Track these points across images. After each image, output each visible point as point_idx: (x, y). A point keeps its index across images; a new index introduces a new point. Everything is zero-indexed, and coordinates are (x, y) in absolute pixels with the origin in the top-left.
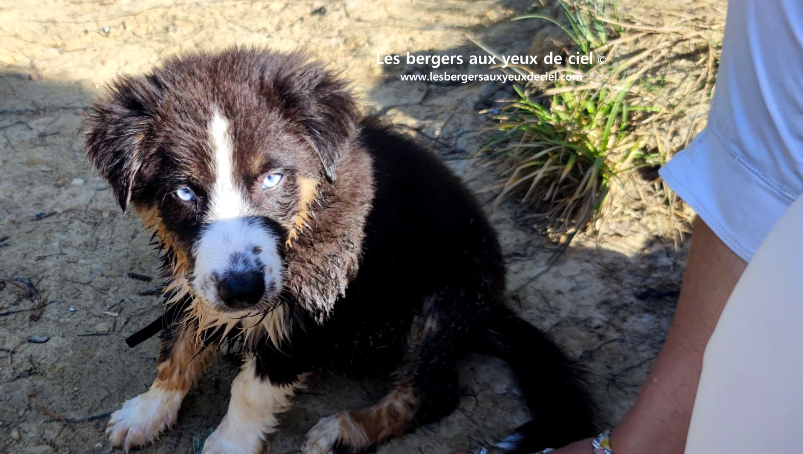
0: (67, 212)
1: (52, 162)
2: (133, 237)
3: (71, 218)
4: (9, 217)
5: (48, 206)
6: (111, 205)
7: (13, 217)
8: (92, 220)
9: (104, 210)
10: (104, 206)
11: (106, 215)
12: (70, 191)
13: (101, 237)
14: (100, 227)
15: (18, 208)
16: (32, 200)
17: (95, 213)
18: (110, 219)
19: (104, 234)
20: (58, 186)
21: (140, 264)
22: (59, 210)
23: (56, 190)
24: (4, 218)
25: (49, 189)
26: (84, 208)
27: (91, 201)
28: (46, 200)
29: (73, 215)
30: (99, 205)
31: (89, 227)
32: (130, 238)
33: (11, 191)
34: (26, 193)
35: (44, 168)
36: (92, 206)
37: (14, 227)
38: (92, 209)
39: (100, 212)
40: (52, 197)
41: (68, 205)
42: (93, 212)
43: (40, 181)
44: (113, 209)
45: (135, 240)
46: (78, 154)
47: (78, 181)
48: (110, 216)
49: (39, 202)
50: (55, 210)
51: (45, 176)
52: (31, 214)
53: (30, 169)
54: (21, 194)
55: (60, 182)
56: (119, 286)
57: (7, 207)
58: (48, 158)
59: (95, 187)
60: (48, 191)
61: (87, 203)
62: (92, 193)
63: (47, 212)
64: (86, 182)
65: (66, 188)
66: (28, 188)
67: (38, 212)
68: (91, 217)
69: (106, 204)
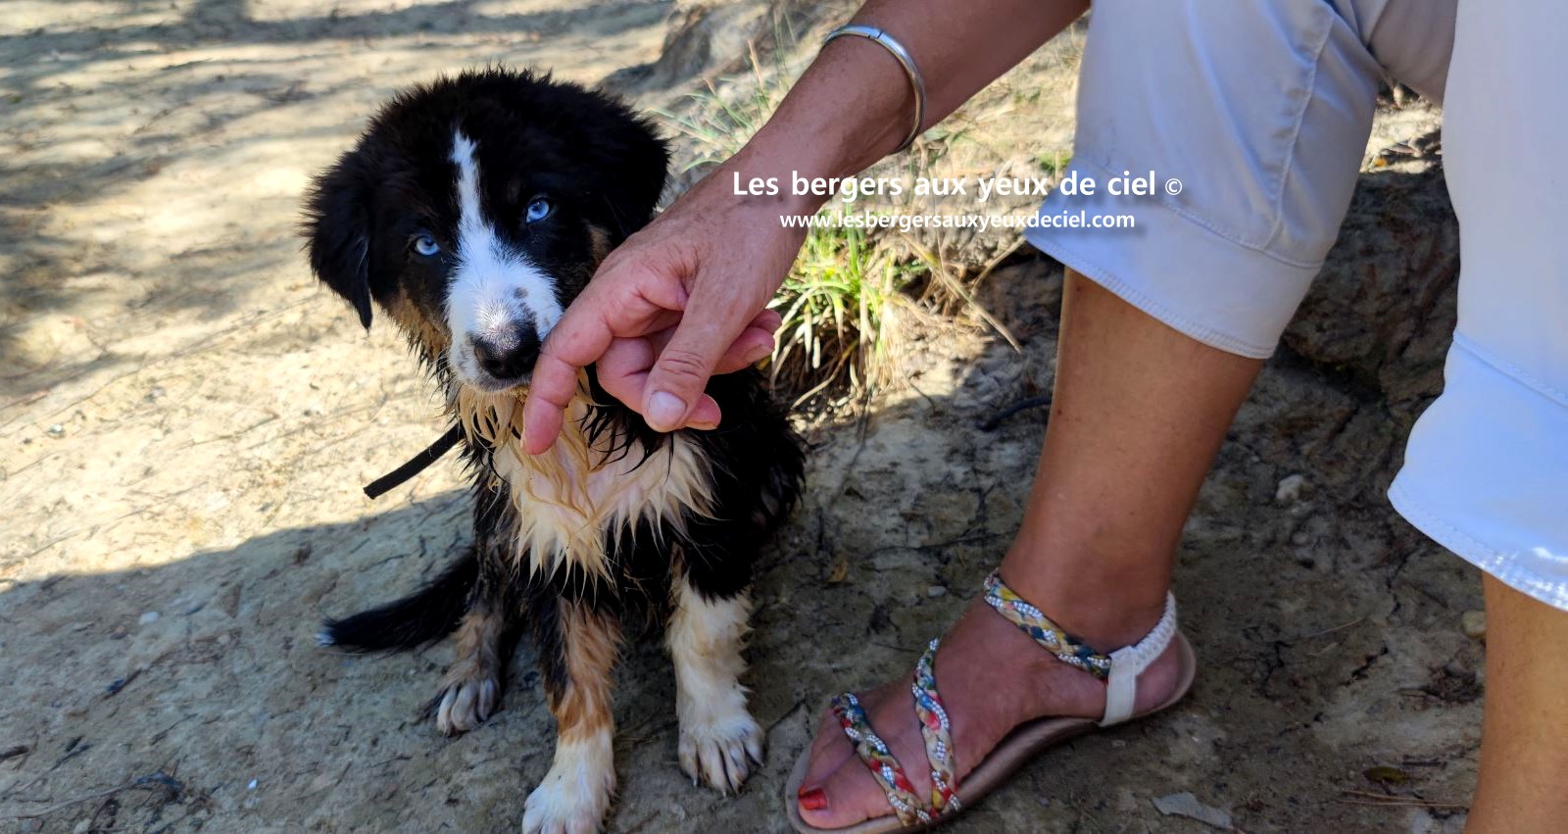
0: (158, 662)
1: (85, 613)
2: (288, 647)
3: (171, 666)
4: (61, 711)
5: (121, 668)
6: (224, 623)
7: (70, 709)
8: (206, 656)
9: (219, 633)
10: (214, 629)
11: (224, 639)
12: (146, 633)
13: (237, 670)
14: (226, 658)
15: (70, 692)
16: (89, 672)
17: (205, 644)
18: (234, 642)
19: (238, 664)
20: (120, 637)
21: (323, 675)
22: (142, 665)
23: (120, 643)
24: (54, 717)
25: (109, 646)
26: (182, 646)
27: (189, 632)
28: (112, 662)
29: (170, 662)
30: (206, 631)
31: (209, 666)
32: (284, 651)
33: (42, 676)
34: (70, 668)
35: (78, 626)
36: (195, 636)
37: (80, 721)
38: (198, 641)
39: (212, 640)
40: (119, 654)
41: (154, 651)
42: (201, 644)
43: (84, 643)
44: (231, 627)
45: (293, 650)
46: (121, 587)
47: (148, 618)
48: (232, 637)
49: (103, 669)
50: (138, 667)
51: (87, 635)
52: (99, 692)
53: (56, 636)
54: (63, 673)
55: (120, 630)
56: (312, 717)
57: (50, 700)
58: (74, 611)
59: (184, 612)
60: (108, 648)
61: (184, 636)
62: (182, 622)
63: (124, 677)
64: (161, 614)
65: (135, 634)
66: (69, 660)
67: (110, 683)
68: (202, 653)
69: (215, 626)
